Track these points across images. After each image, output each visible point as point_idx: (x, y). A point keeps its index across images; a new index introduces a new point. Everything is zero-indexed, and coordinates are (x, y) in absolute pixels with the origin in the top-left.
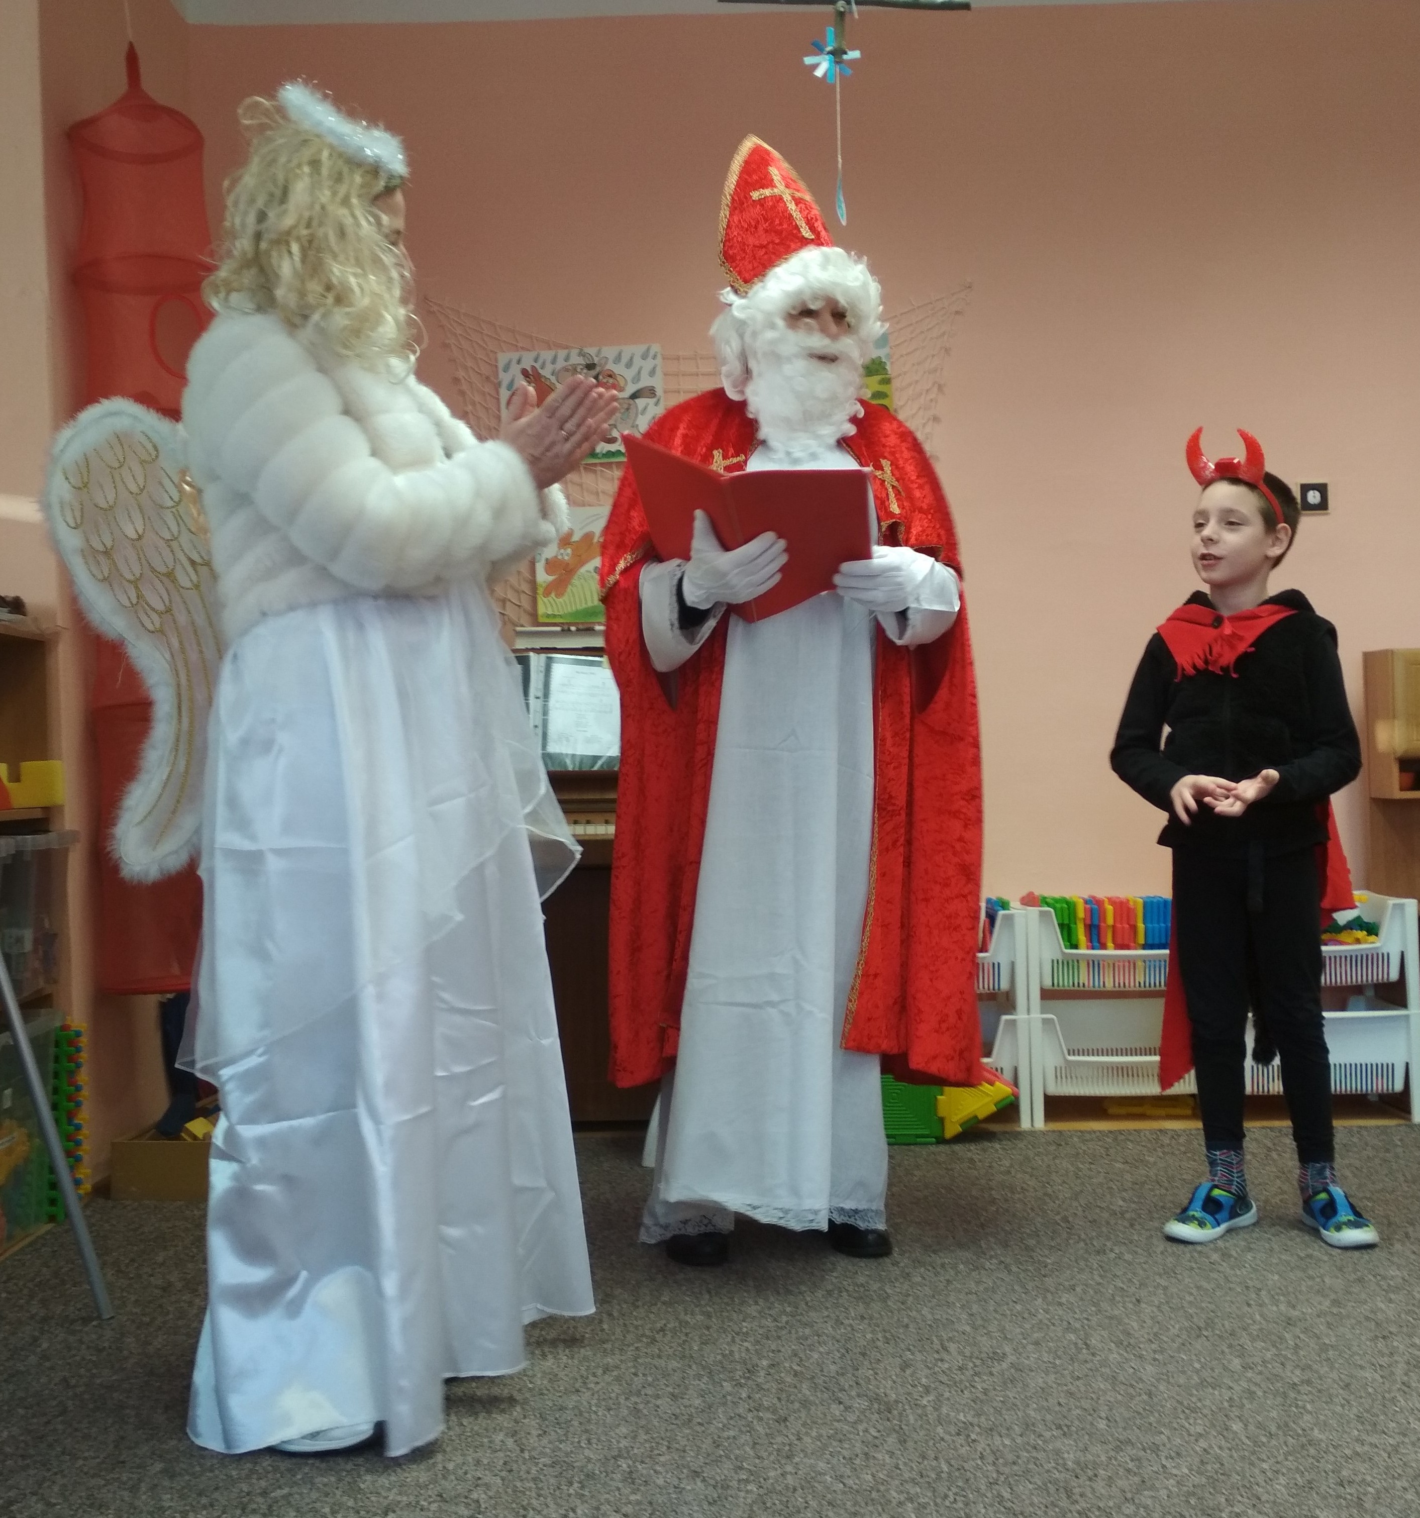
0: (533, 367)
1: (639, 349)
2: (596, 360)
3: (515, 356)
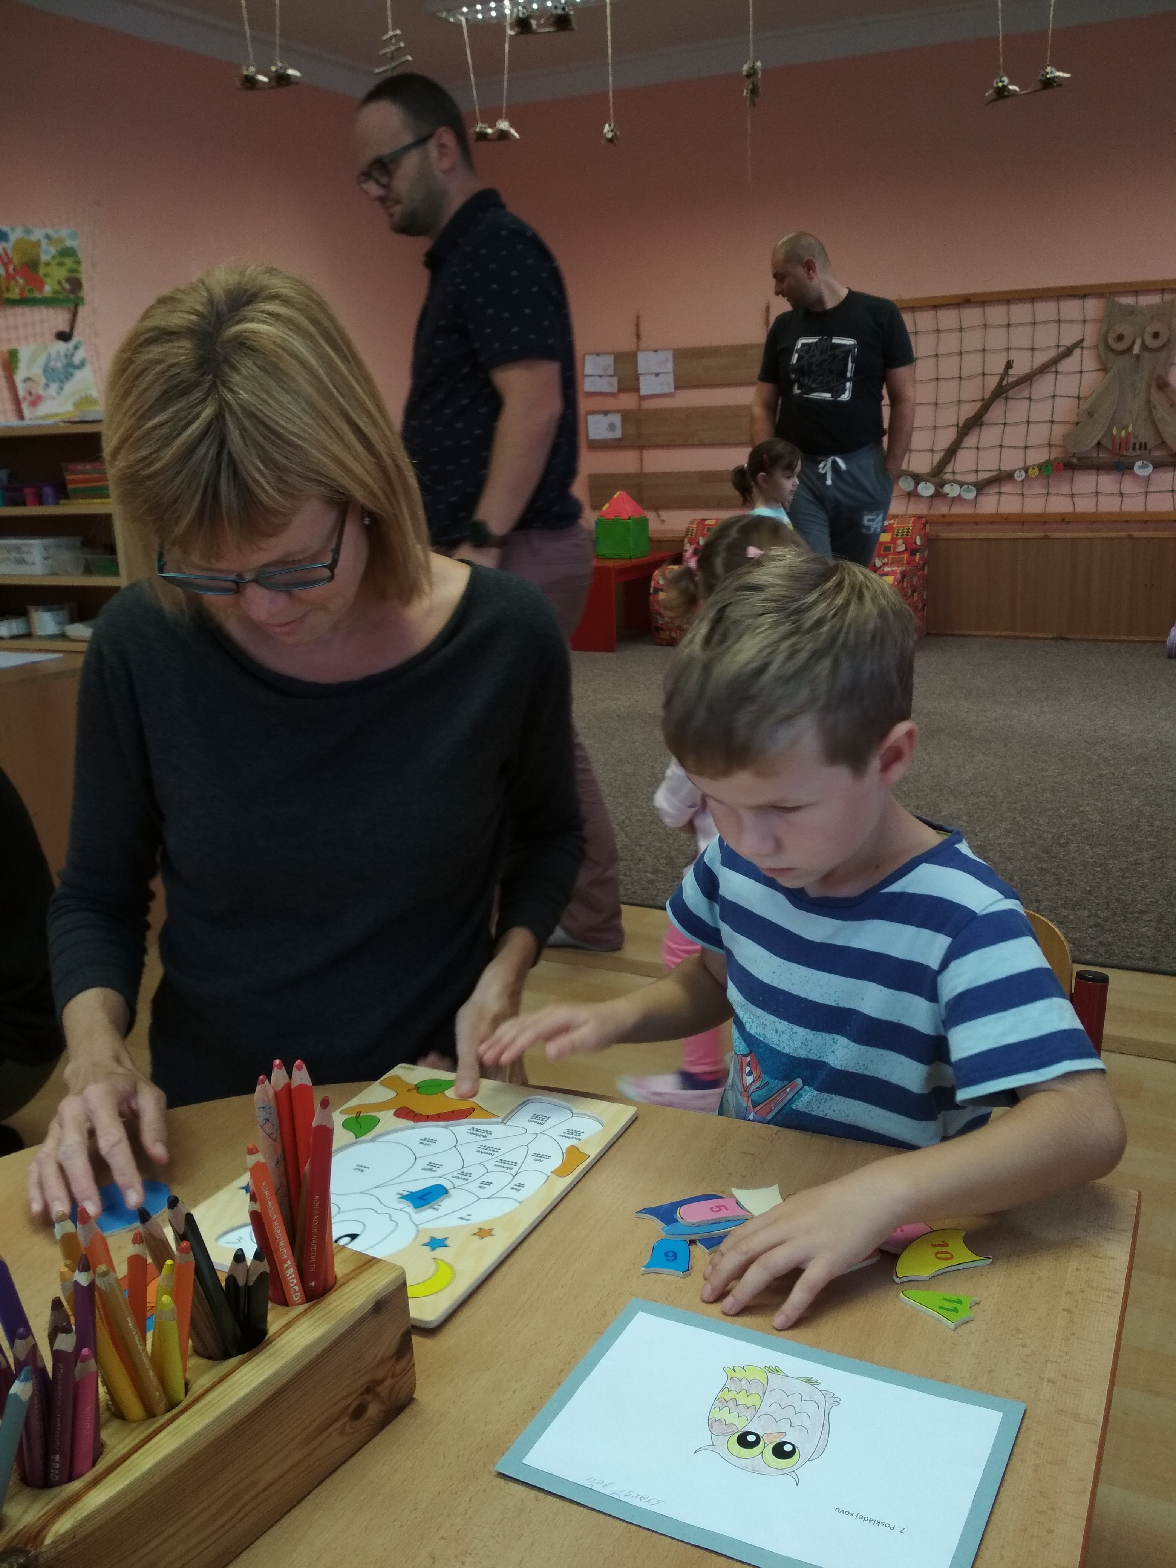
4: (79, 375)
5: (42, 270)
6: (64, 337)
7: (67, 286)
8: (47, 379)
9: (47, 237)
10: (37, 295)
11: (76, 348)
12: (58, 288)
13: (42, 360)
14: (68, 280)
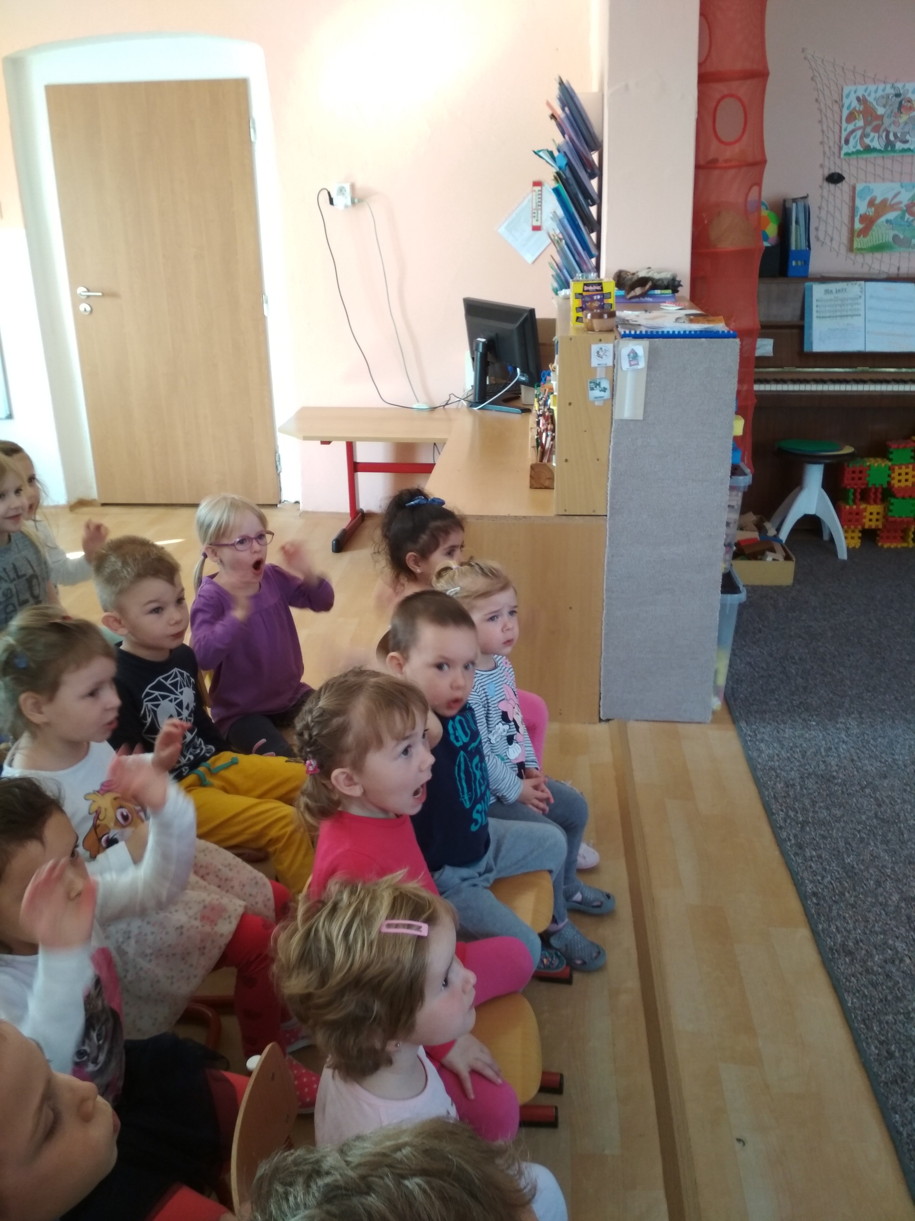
0: (863, 96)
2: (902, 92)
3: (853, 88)
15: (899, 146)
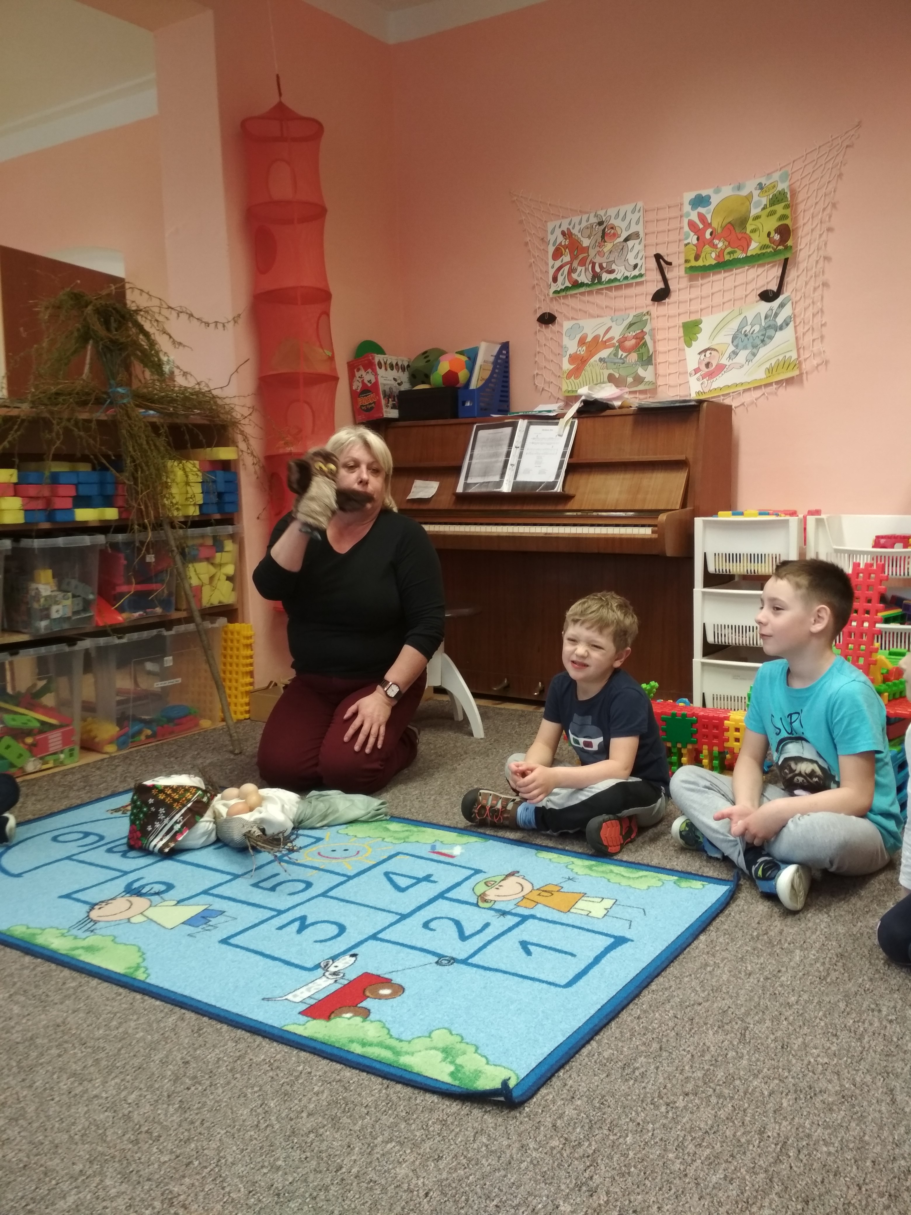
0: (568, 229)
1: (629, 207)
2: (604, 219)
3: (558, 223)
4: (779, 336)
5: (749, 227)
6: (767, 296)
7: (777, 237)
8: (737, 346)
9: (760, 186)
10: (740, 255)
11: (782, 306)
12: (767, 241)
13: (734, 325)
14: (778, 230)
15: (605, 277)
